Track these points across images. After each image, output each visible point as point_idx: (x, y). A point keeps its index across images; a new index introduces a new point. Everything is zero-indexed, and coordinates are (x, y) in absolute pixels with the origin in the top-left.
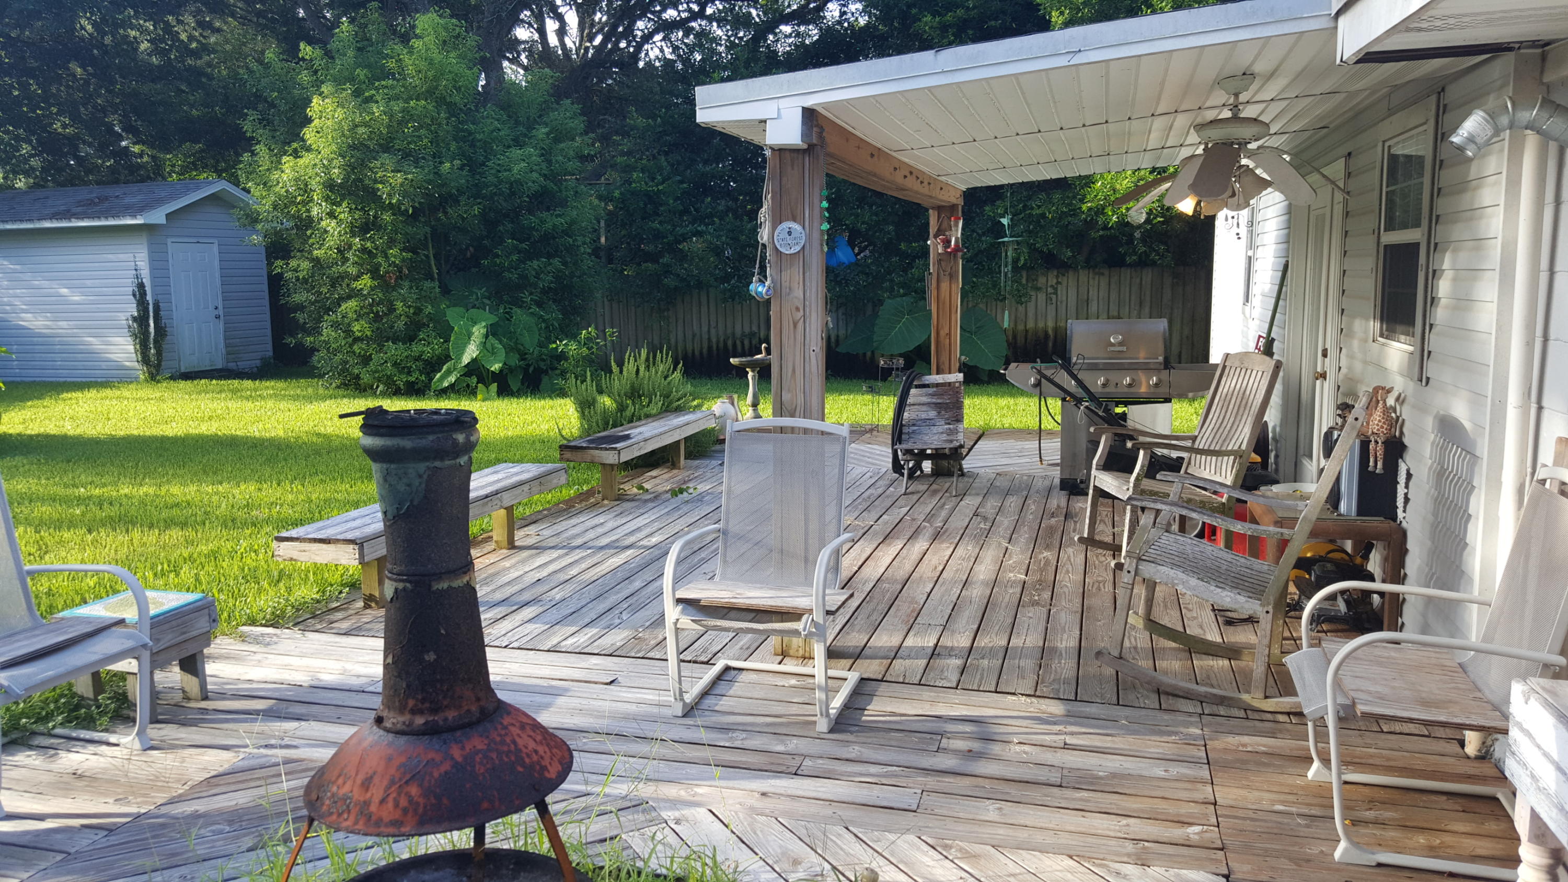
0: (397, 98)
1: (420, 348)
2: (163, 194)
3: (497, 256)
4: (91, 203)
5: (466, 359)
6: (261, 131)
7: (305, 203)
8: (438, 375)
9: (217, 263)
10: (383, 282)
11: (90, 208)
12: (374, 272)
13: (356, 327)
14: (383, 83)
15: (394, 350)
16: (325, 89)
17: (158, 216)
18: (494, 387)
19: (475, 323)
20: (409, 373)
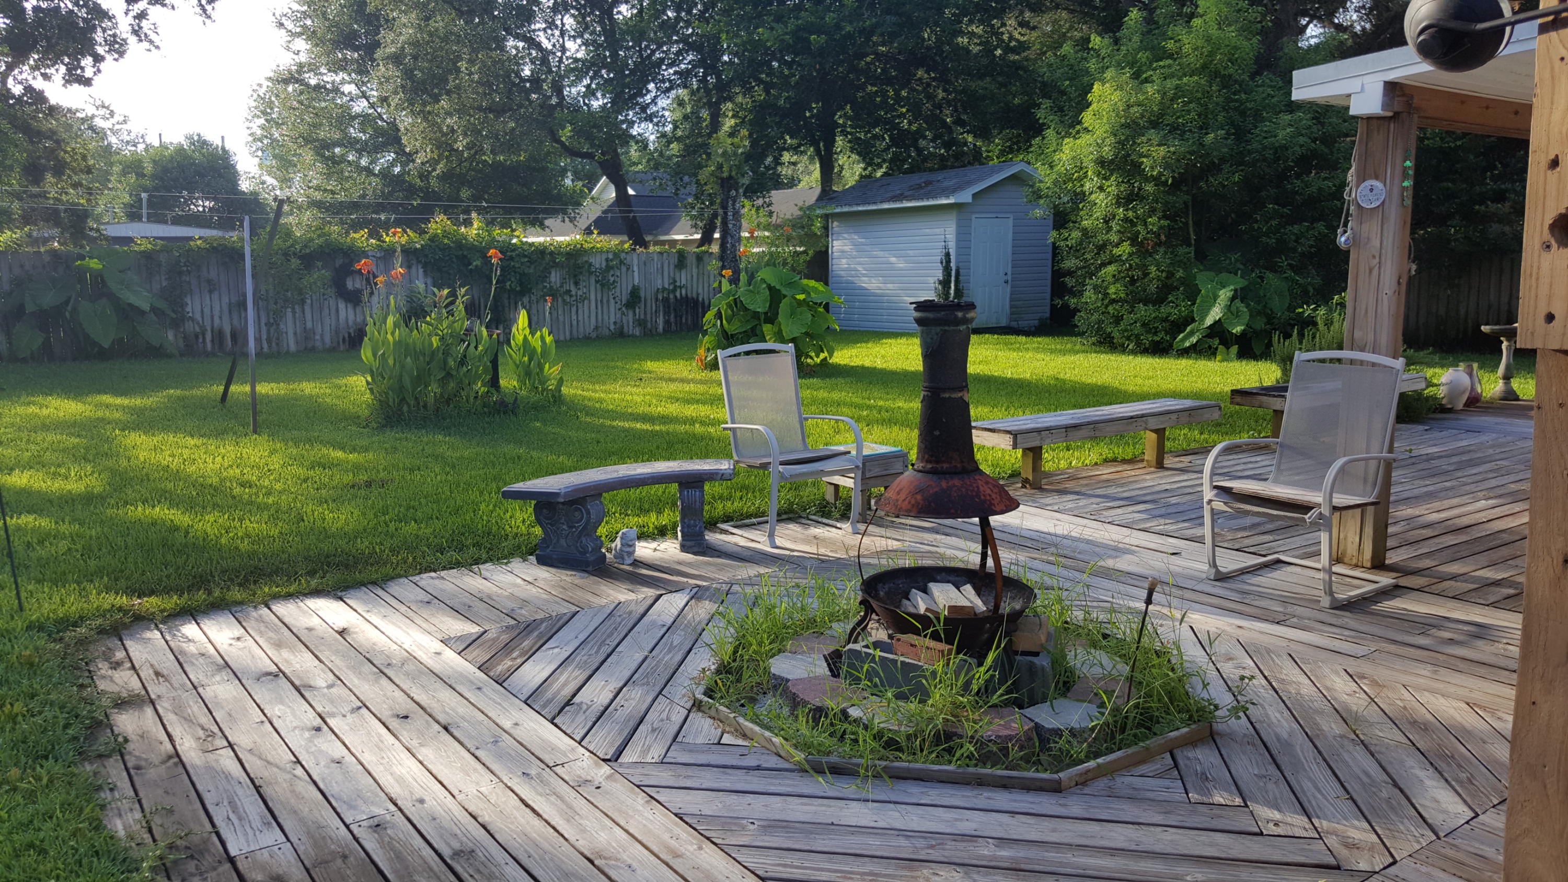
0: (1172, 76)
1: (1169, 310)
2: (973, 177)
3: (1257, 221)
4: (919, 187)
5: (1209, 321)
6: (1051, 117)
7: (1080, 179)
8: (1181, 336)
9: (1010, 236)
10: (1142, 249)
11: (918, 192)
12: (1134, 240)
13: (1112, 290)
14: (1161, 63)
15: (1142, 311)
16: (1109, 74)
17: (965, 196)
18: (1234, 349)
19: (1224, 287)
20: (1155, 333)
